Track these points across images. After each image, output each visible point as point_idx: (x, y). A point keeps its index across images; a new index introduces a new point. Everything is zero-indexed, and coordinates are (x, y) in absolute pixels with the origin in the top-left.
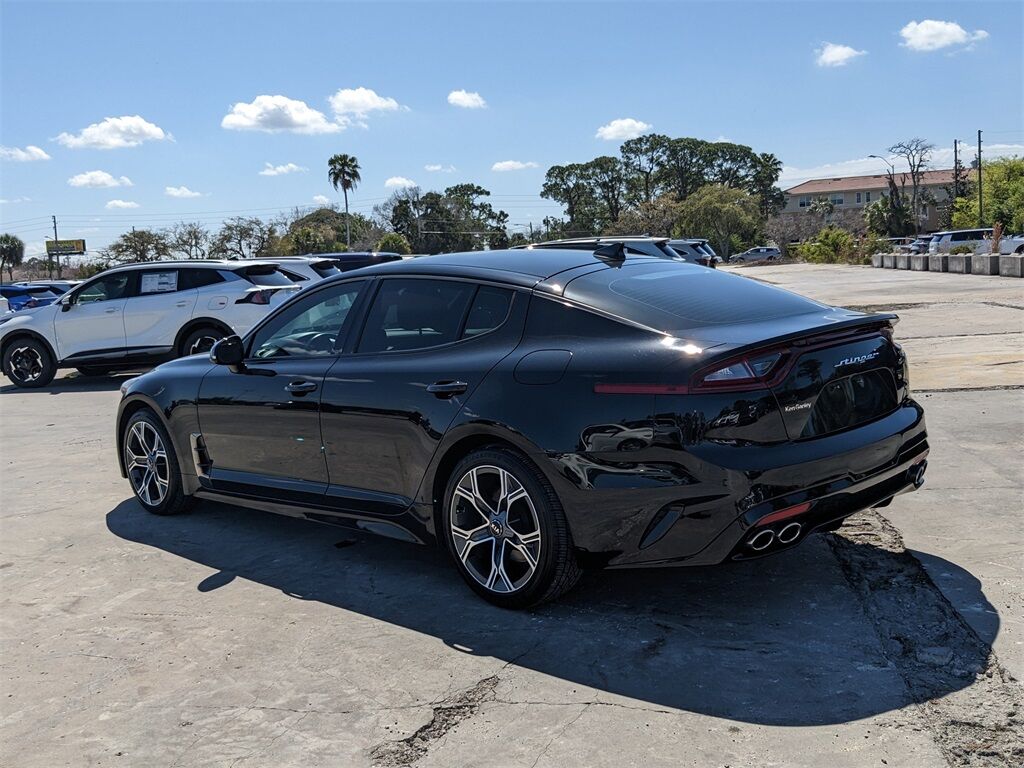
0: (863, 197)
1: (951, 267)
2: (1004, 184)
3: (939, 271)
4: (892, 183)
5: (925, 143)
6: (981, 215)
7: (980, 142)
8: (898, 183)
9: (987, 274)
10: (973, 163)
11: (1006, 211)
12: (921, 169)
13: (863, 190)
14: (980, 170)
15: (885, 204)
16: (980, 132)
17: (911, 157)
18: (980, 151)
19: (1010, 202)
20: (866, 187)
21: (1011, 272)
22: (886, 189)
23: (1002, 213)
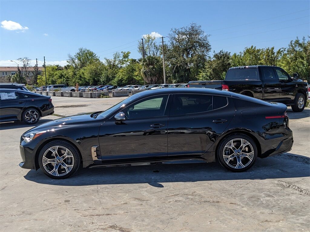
0: (5, 73)
1: (64, 95)
2: (52, 72)
3: (59, 96)
4: (19, 70)
5: (28, 59)
6: (46, 81)
7: (44, 60)
8: (21, 70)
9: (78, 97)
10: (43, 65)
11: (54, 80)
12: (27, 66)
13: (5, 71)
14: (45, 68)
15: (17, 76)
16: (44, 57)
17: (24, 62)
18: (45, 63)
19: (55, 77)
20: (5, 70)
21: (87, 96)
22: (17, 71)
23: (53, 80)
